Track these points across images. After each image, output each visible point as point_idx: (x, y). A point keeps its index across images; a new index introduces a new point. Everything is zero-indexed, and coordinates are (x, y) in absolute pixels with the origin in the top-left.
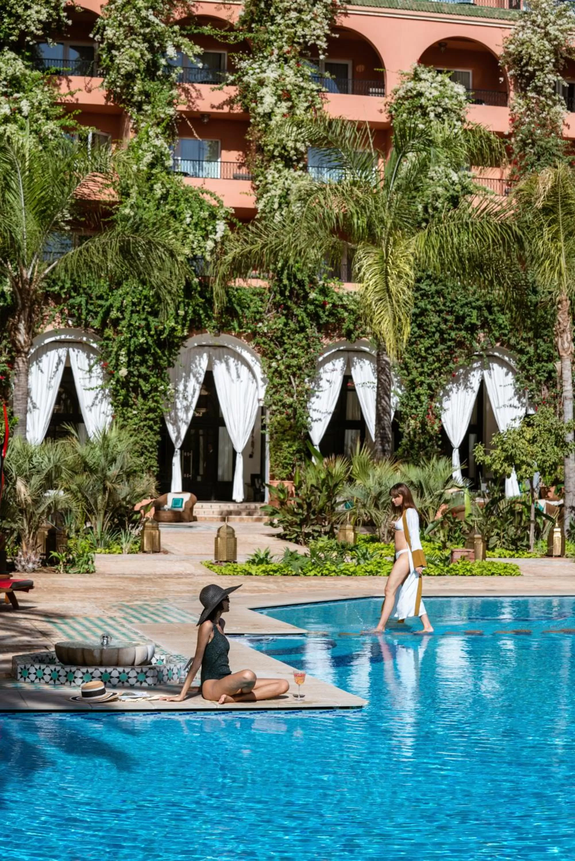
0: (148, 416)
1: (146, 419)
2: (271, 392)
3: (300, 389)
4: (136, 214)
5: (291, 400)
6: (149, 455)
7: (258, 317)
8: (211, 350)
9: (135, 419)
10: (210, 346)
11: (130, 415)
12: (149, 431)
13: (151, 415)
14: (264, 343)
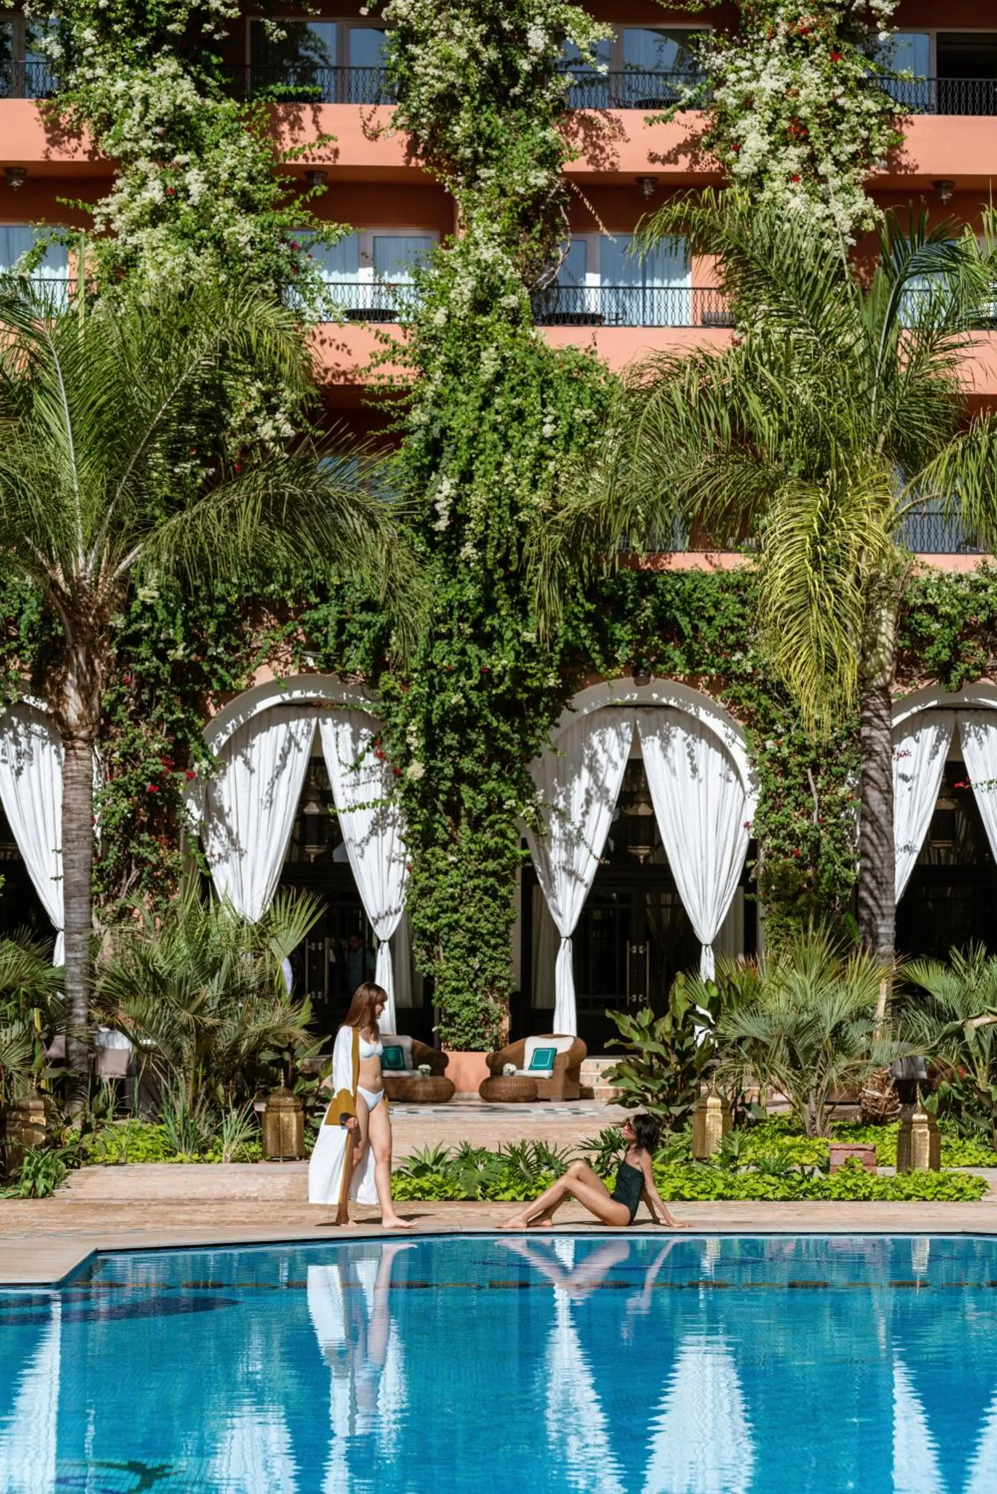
0: (482, 867)
1: (478, 873)
2: (765, 808)
3: (827, 798)
4: (433, 419)
5: (806, 823)
6: (489, 952)
7: (732, 638)
8: (639, 713)
9: (454, 873)
10: (636, 706)
11: (441, 865)
12: (487, 900)
13: (491, 865)
14: (749, 697)
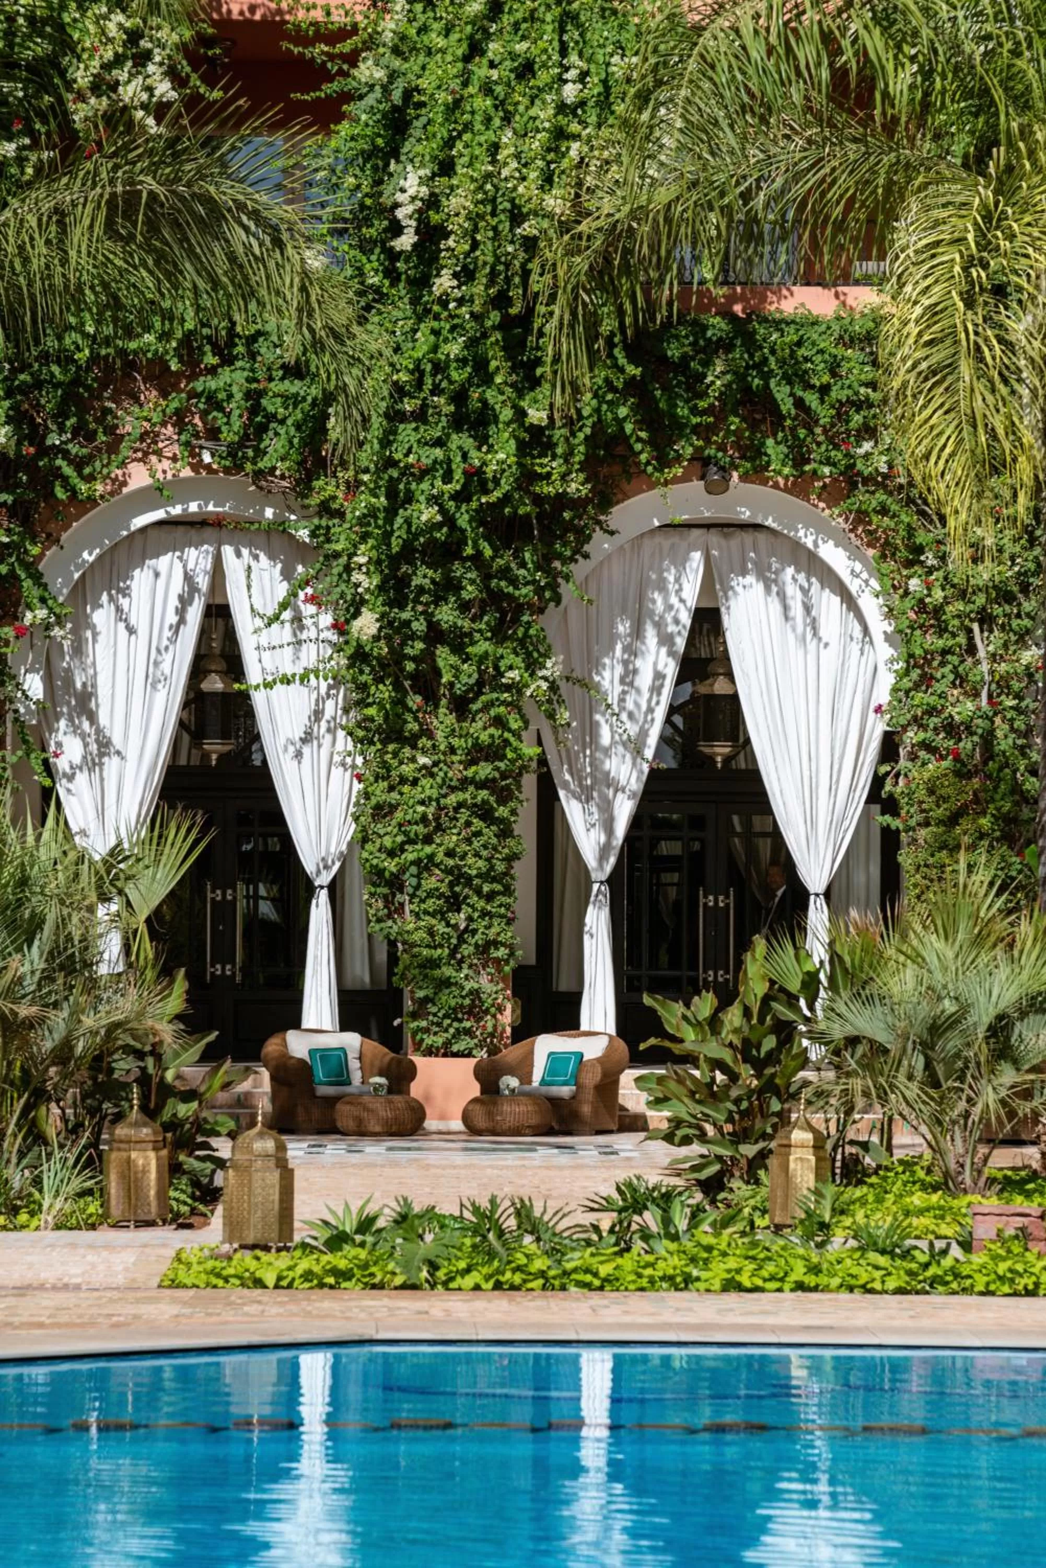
0: (470, 773)
1: (465, 783)
2: (906, 683)
3: (1003, 667)
4: (393, 75)
5: (970, 705)
6: (481, 904)
7: (857, 419)
8: (714, 537)
9: (426, 782)
10: (708, 526)
11: (407, 769)
12: (477, 824)
13: (484, 770)
14: (883, 511)
